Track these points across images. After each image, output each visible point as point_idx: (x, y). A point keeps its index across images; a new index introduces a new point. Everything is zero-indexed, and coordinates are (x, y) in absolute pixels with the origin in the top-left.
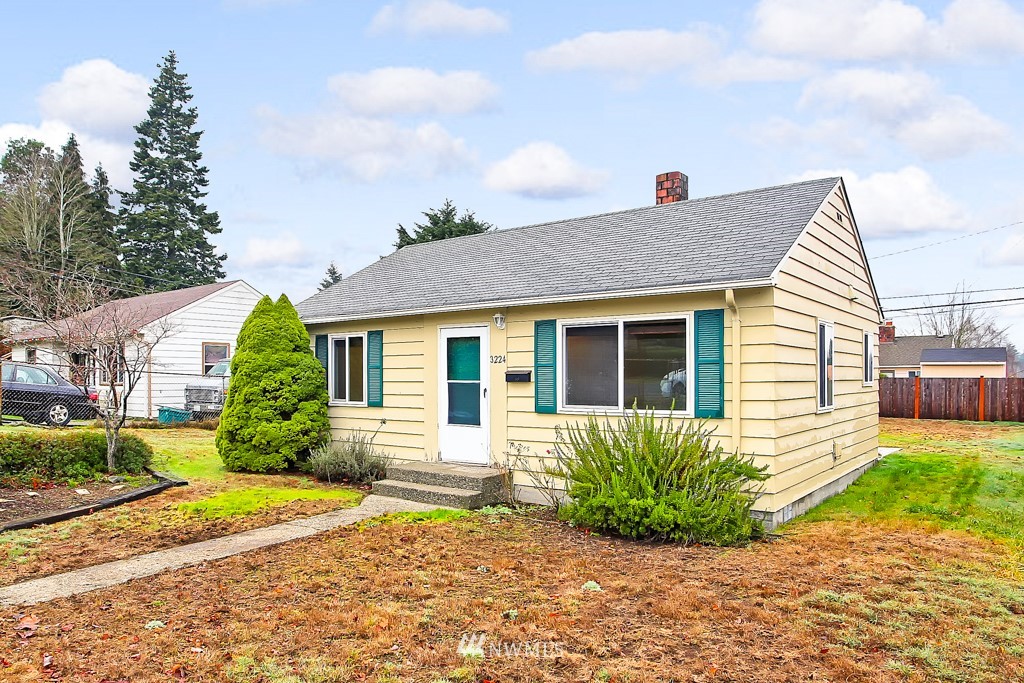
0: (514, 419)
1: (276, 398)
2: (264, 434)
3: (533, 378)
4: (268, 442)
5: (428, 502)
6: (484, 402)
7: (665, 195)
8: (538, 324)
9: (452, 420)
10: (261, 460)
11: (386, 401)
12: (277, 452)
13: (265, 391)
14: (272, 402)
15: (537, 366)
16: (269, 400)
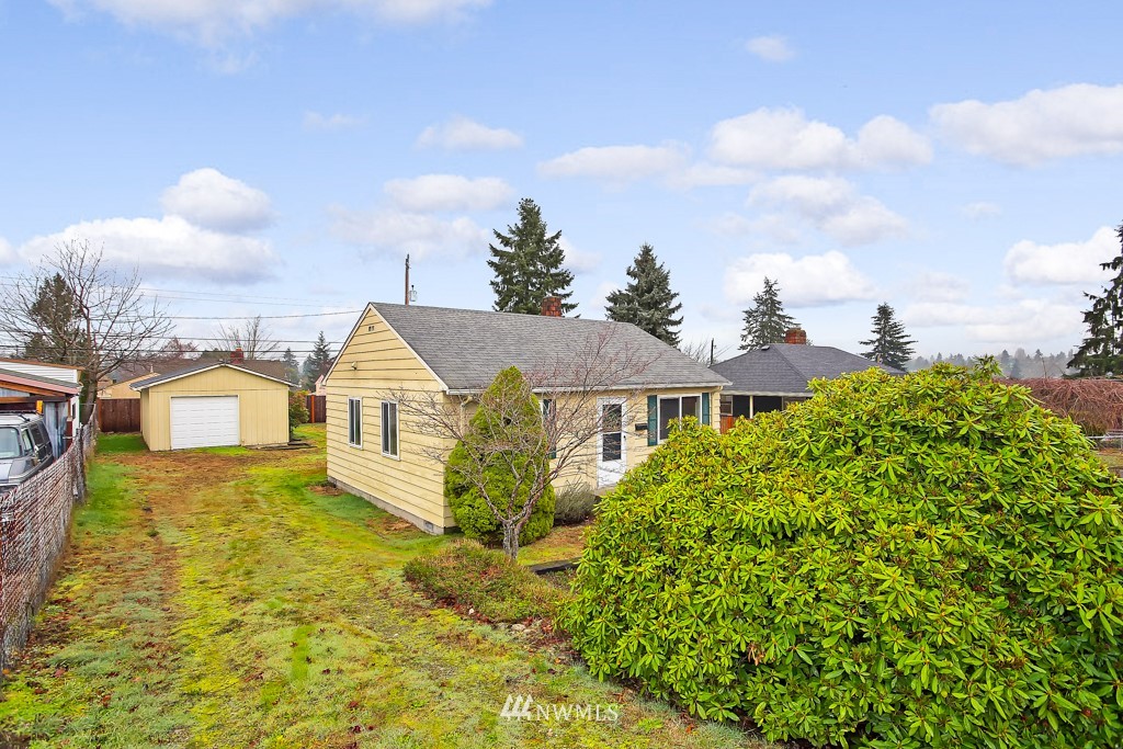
3: (648, 427)
6: (624, 444)
8: (649, 397)
9: (604, 457)
15: (649, 421)
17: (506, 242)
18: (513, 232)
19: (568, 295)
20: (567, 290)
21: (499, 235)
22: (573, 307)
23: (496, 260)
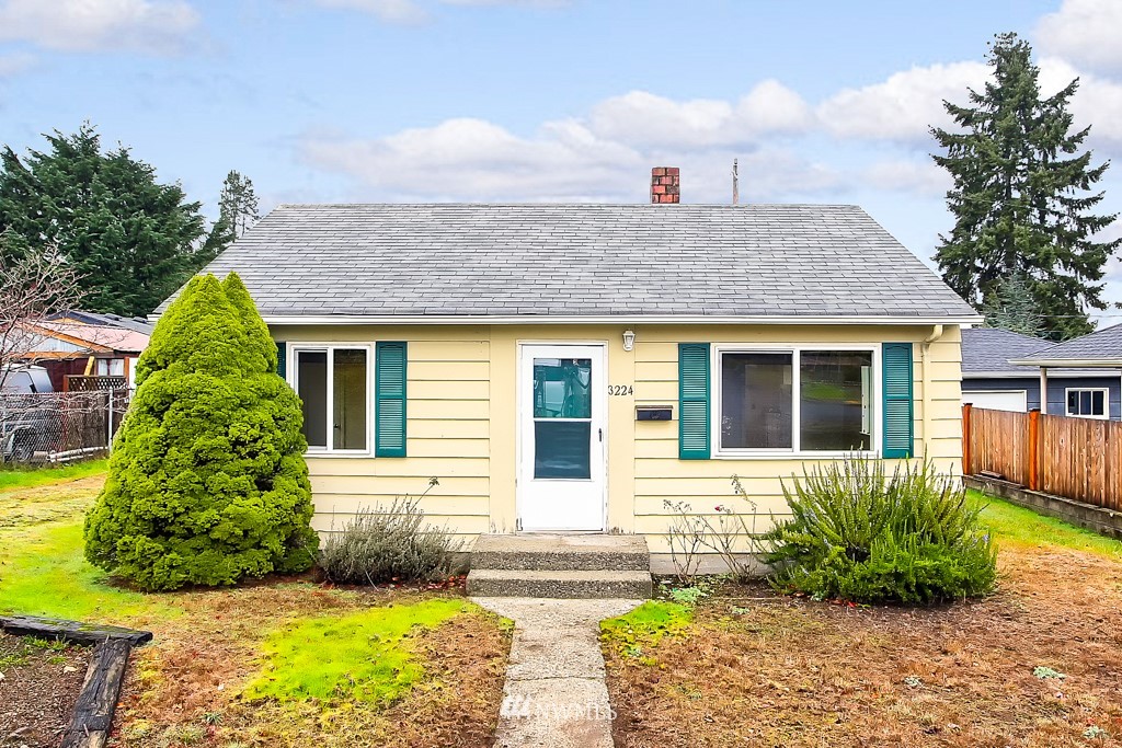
0: (645, 468)
1: (253, 455)
2: (239, 519)
3: (675, 415)
4: (246, 532)
5: (579, 597)
6: (596, 448)
7: (664, 191)
8: (683, 348)
9: (540, 473)
10: (230, 565)
11: (412, 448)
12: (258, 546)
13: (237, 442)
14: (249, 462)
15: (682, 400)
16: (242, 458)
17: (967, 118)
18: (978, 99)
19: (1095, 200)
20: (1095, 188)
21: (952, 109)
22: (1105, 221)
23: (944, 153)
